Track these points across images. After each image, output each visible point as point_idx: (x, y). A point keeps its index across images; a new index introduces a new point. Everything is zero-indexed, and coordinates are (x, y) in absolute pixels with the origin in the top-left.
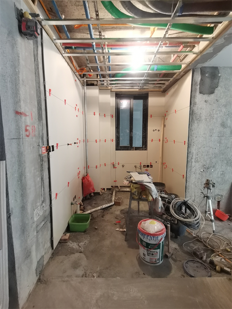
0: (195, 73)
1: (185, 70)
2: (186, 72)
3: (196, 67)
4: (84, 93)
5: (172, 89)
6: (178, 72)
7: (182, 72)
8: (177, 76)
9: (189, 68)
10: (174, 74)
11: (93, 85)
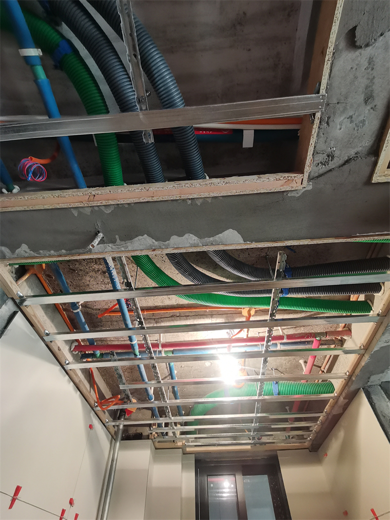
0: (373, 397)
1: (346, 391)
2: (351, 397)
3: (369, 384)
4: (113, 460)
5: (333, 441)
6: (332, 397)
7: (342, 398)
8: (333, 407)
9: (353, 388)
10: (324, 402)
11: (139, 437)
